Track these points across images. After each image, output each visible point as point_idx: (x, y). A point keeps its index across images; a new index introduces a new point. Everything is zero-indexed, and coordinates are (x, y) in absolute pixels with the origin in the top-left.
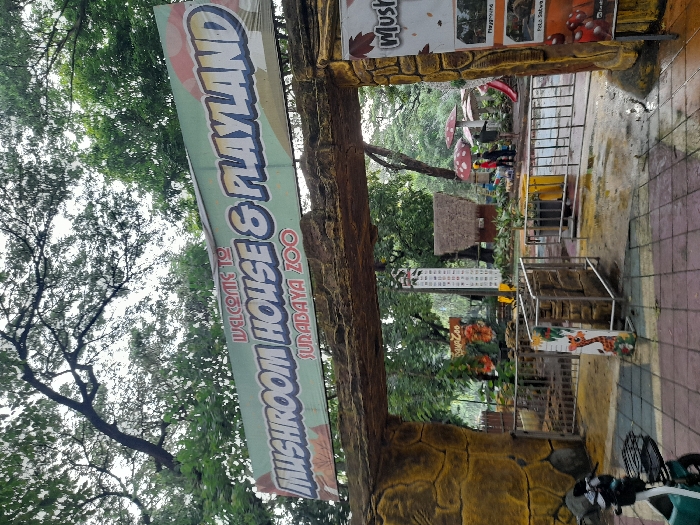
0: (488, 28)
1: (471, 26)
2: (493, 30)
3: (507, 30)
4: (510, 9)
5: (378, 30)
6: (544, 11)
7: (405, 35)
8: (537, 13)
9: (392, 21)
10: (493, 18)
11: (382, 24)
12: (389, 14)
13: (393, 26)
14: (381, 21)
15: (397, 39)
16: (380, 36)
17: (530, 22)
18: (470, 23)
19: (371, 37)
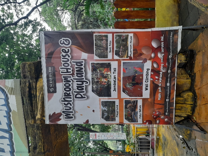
0: (116, 115)
1: (108, 113)
2: (118, 116)
3: (125, 116)
4: (126, 108)
5: (63, 112)
6: (142, 110)
7: (77, 115)
8: (138, 110)
9: (70, 108)
10: (118, 111)
11: (65, 109)
12: (69, 105)
13: (71, 111)
14: (65, 108)
15: (73, 116)
16: (65, 114)
17: (136, 114)
18: (108, 112)
19: (60, 115)
